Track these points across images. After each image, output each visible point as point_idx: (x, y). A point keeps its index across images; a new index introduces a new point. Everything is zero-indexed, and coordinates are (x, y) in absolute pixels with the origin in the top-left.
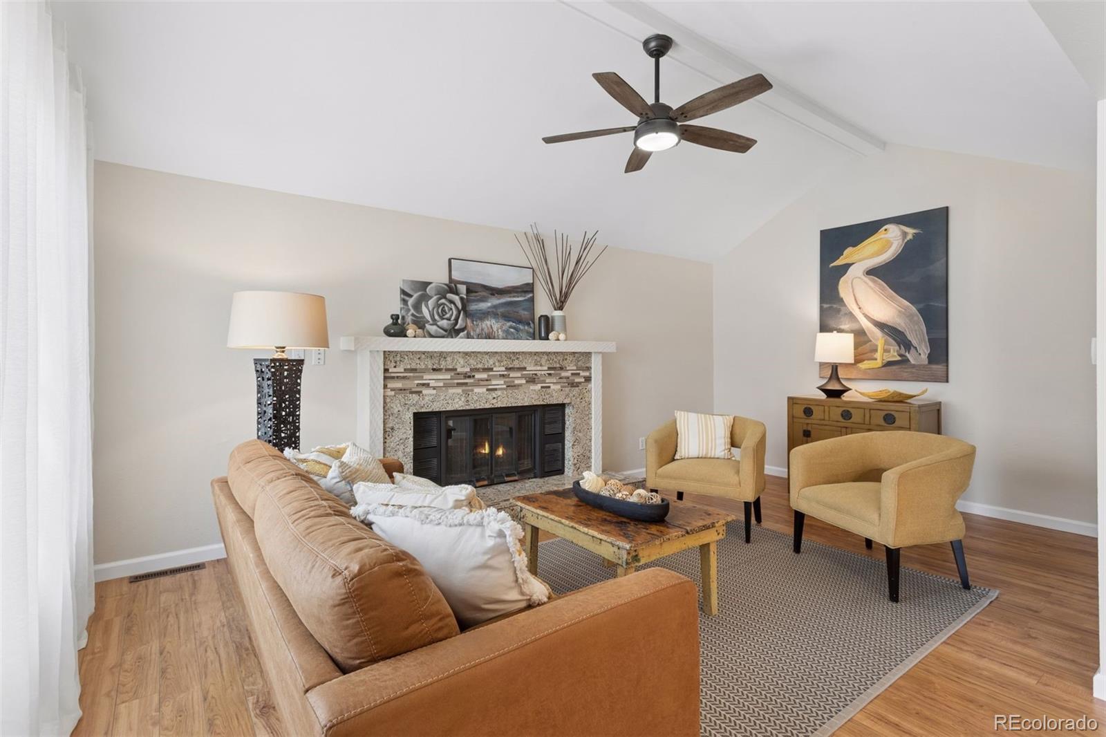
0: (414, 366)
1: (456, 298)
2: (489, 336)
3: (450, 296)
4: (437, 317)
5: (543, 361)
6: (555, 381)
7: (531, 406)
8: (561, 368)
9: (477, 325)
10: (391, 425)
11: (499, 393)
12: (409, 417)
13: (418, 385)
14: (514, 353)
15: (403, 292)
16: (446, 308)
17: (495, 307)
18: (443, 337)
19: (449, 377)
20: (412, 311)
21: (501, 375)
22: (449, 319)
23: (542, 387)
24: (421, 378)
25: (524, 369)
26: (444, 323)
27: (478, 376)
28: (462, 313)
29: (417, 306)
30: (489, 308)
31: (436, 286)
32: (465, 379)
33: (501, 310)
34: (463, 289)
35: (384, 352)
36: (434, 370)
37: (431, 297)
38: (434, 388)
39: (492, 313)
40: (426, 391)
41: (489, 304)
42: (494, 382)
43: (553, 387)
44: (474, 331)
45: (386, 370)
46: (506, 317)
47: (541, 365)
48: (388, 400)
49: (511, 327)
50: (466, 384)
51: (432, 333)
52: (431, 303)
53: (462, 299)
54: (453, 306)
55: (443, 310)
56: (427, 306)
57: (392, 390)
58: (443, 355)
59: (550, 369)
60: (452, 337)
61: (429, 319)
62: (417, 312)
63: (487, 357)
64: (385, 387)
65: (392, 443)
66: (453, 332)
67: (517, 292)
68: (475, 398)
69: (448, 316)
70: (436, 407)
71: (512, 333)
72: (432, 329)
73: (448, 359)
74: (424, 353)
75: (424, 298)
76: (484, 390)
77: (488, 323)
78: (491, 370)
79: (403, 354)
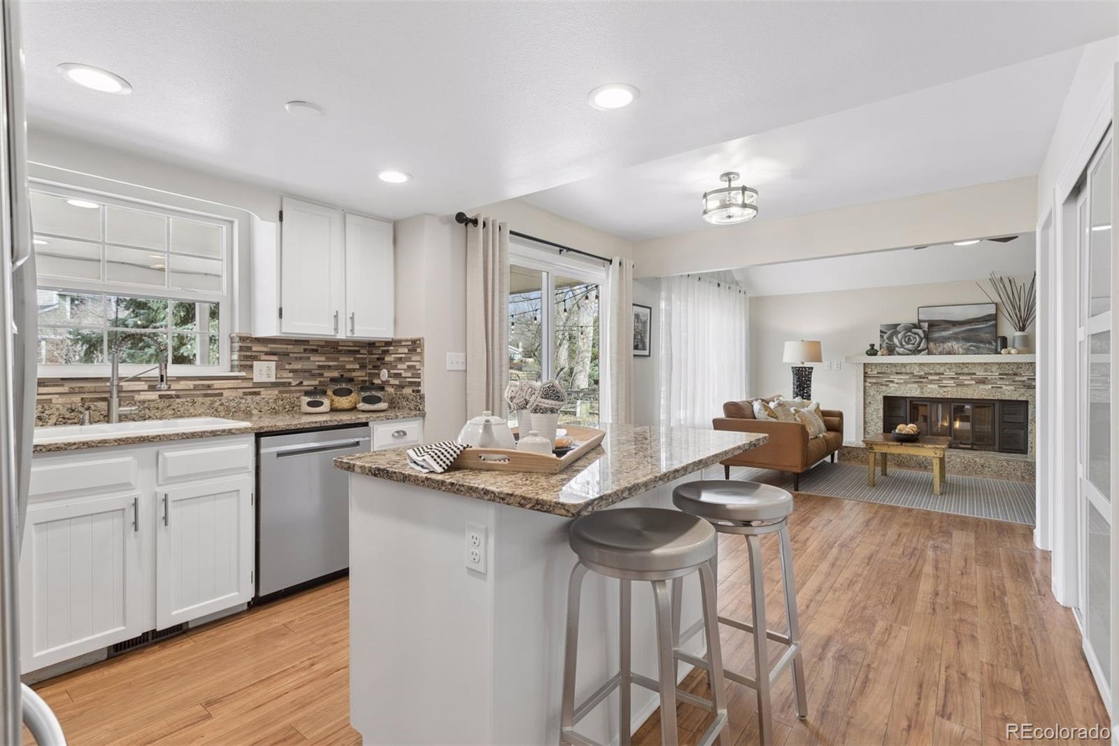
0: (883, 371)
1: (920, 332)
2: (949, 353)
3: (914, 330)
4: (904, 343)
5: (994, 369)
6: (1008, 383)
7: (980, 400)
8: (1015, 374)
9: (940, 346)
10: (869, 401)
11: (949, 389)
12: (880, 398)
13: (886, 381)
14: (963, 363)
15: (881, 332)
16: (912, 338)
17: (956, 333)
18: (908, 354)
19: (908, 377)
20: (887, 341)
21: (951, 378)
22: (913, 344)
23: (992, 387)
24: (888, 378)
25: (975, 374)
26: (910, 346)
27: (930, 377)
28: (923, 341)
29: (890, 338)
30: (951, 334)
31: (904, 326)
32: (921, 379)
33: (960, 336)
34: (925, 325)
35: (864, 364)
36: (897, 373)
37: (900, 333)
38: (897, 383)
39: (955, 338)
40: (891, 385)
41: (951, 332)
42: (944, 382)
43: (1004, 387)
44: (936, 350)
45: (865, 373)
46: (967, 340)
47: (992, 372)
48: (867, 388)
49: (971, 346)
50: (921, 382)
51: (900, 352)
52: (900, 336)
53: (924, 331)
54: (917, 336)
55: (909, 339)
56: (898, 338)
57: (870, 383)
58: (904, 365)
59: (1000, 374)
60: (915, 354)
61: (899, 345)
62: (890, 341)
63: (939, 366)
64: (865, 381)
65: (869, 410)
66: (916, 351)
67: (977, 322)
68: (928, 391)
69: (912, 342)
70: (899, 394)
71: (973, 350)
72: (901, 350)
73: (907, 367)
74: (890, 364)
75: (896, 333)
76: (937, 386)
77: (950, 344)
78: (943, 374)
79: (876, 365)
